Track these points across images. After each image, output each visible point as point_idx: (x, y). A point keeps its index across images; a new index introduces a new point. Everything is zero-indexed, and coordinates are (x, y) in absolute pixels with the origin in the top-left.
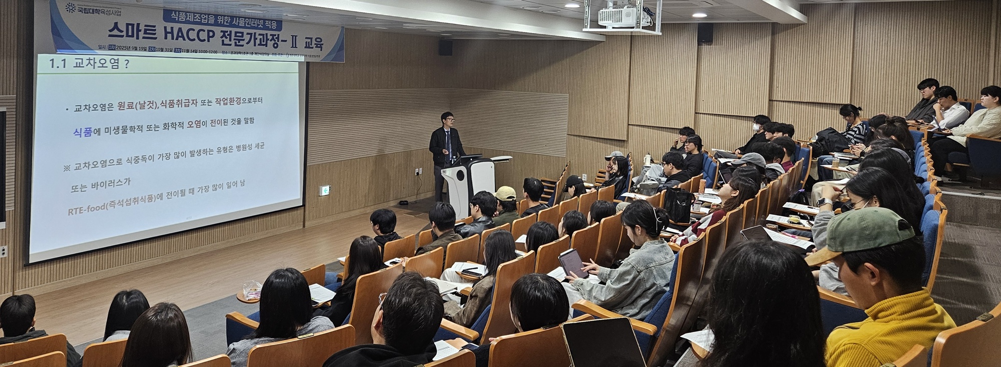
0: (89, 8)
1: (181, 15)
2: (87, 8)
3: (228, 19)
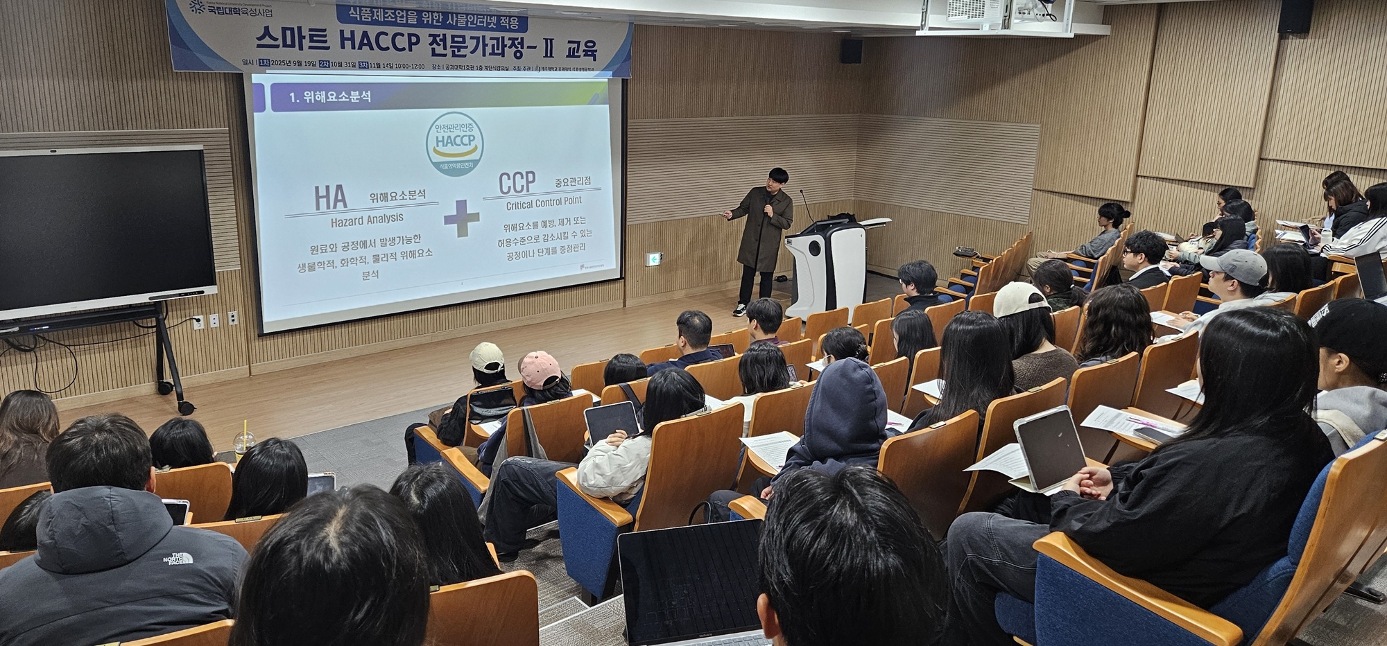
0: (224, 6)
1: (364, 12)
2: (221, 6)
3: (439, 16)
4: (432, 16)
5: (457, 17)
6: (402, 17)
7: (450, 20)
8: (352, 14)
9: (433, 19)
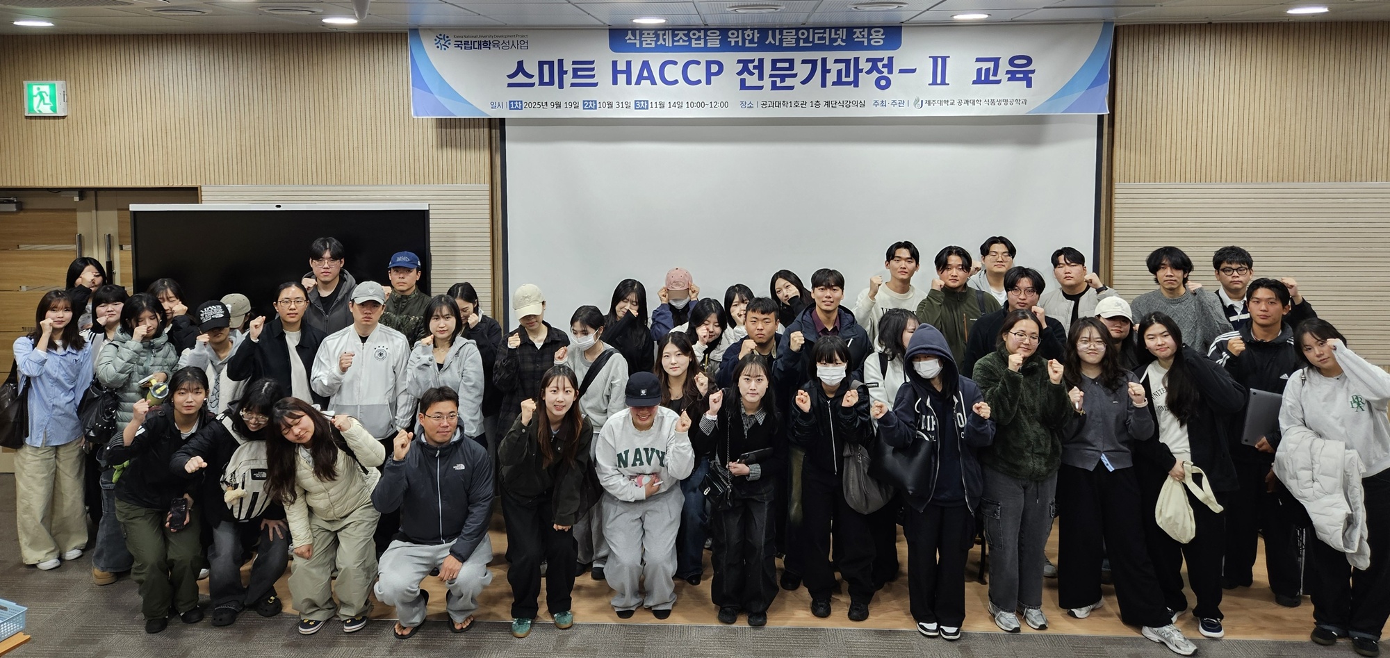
0: (473, 40)
1: (646, 35)
2: (469, 40)
3: (753, 34)
4: (743, 35)
5: (781, 34)
6: (699, 39)
7: (770, 39)
8: (630, 39)
9: (744, 40)
